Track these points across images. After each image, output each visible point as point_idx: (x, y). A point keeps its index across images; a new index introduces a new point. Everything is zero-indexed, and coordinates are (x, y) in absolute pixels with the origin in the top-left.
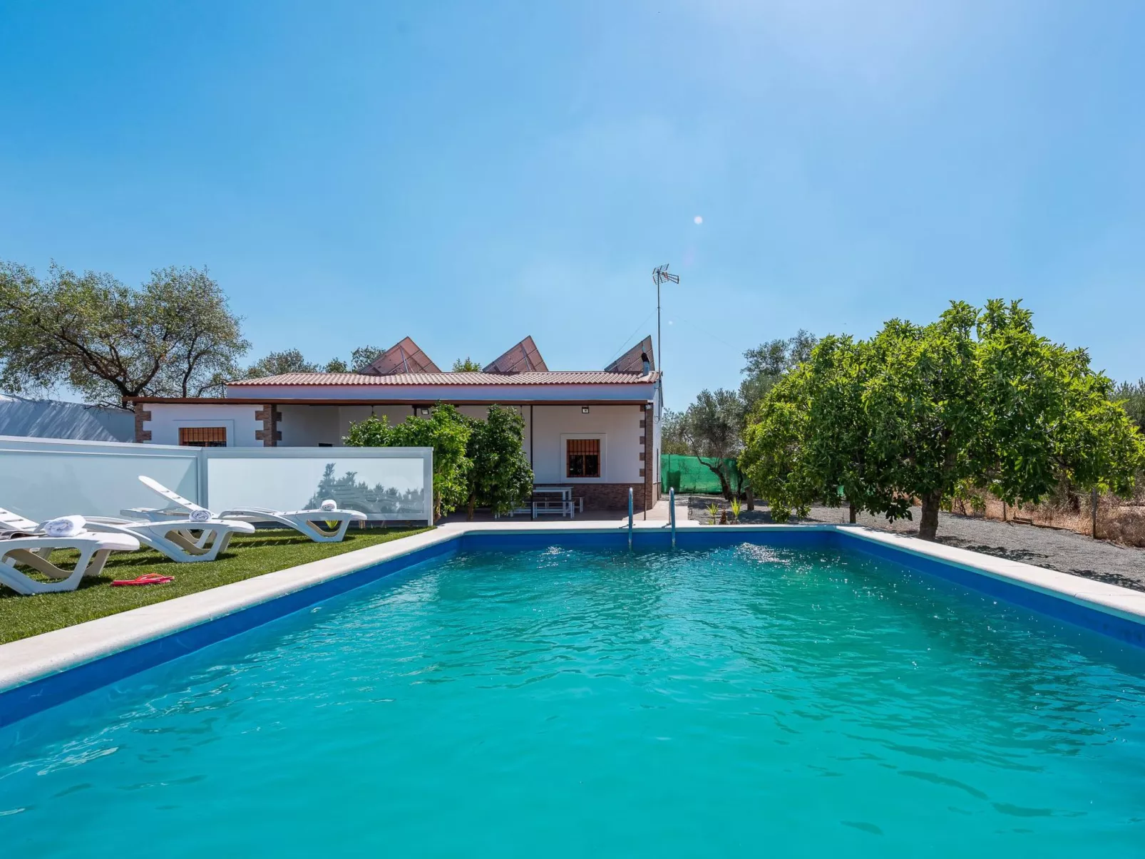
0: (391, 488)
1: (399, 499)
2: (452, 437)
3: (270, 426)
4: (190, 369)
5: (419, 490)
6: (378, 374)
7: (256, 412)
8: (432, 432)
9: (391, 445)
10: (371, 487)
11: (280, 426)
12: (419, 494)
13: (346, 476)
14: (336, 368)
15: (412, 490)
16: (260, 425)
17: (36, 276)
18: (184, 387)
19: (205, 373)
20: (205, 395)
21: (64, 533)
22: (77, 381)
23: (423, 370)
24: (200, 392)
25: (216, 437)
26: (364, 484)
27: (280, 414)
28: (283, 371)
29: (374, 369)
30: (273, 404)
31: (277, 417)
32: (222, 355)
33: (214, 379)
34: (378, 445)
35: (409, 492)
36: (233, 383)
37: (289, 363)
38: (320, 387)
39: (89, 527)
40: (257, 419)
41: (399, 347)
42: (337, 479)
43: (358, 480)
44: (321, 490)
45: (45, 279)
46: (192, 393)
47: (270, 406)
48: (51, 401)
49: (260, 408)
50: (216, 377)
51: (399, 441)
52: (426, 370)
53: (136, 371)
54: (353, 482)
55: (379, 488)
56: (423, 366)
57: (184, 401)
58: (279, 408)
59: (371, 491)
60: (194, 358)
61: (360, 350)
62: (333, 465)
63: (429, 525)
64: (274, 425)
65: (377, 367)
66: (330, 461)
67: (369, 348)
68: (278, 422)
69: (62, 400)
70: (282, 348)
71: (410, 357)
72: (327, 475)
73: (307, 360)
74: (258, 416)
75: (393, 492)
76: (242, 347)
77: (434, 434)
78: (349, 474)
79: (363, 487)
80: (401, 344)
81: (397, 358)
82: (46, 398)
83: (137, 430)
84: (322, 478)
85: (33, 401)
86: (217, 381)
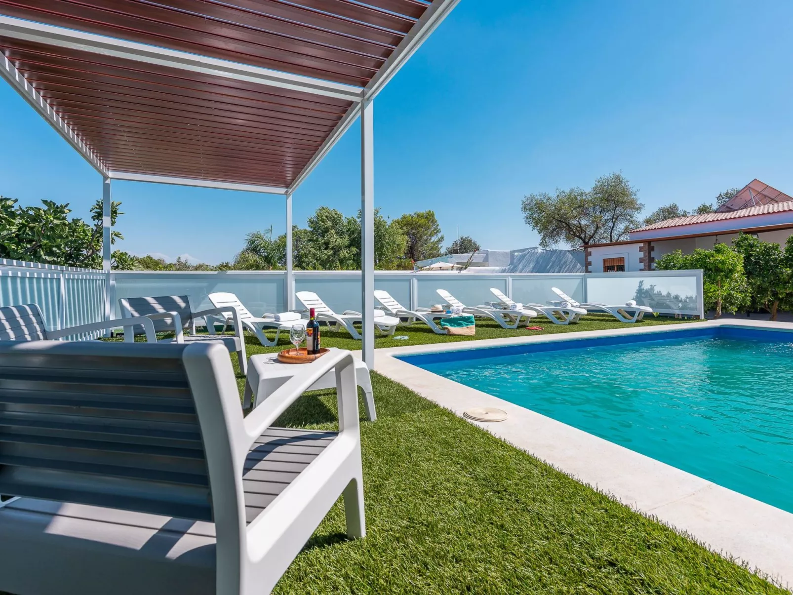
0: (676, 294)
1: (681, 301)
2: (723, 261)
3: (647, 254)
4: (614, 225)
5: (694, 297)
6: (730, 210)
7: (640, 247)
8: (709, 258)
9: (680, 268)
10: (664, 293)
11: (653, 254)
12: (694, 298)
13: (649, 287)
14: (703, 210)
15: (689, 296)
16: (642, 255)
17: (550, 195)
18: (611, 236)
19: (621, 226)
20: (621, 239)
21: (515, 309)
22: (568, 239)
23: (773, 200)
24: (619, 237)
25: (620, 262)
26: (660, 292)
27: (653, 247)
28: (665, 218)
29: (727, 207)
30: (648, 242)
31: (651, 249)
32: (629, 215)
33: (626, 229)
34: (671, 269)
35: (687, 298)
36: (632, 231)
37: (670, 212)
38: (683, 227)
39: (525, 307)
40: (640, 251)
41: (748, 188)
42: (645, 289)
43: (656, 290)
44: (637, 295)
45: (553, 195)
46: (615, 238)
47: (647, 243)
48: (556, 250)
49: (642, 245)
50: (627, 228)
51: (685, 265)
52: (777, 200)
53: (590, 231)
54: (654, 291)
55: (669, 294)
56: (773, 197)
57: (611, 244)
58: (652, 244)
59: (664, 296)
60: (615, 219)
61: (722, 194)
62: (643, 281)
63: (700, 318)
64: (649, 253)
65: (729, 206)
66: (641, 279)
67: (729, 191)
68: (652, 252)
69: (560, 249)
70: (667, 204)
71: (759, 193)
72: (640, 286)
73: (681, 209)
74: (641, 249)
75: (677, 297)
76: (639, 209)
77: (710, 260)
78: (651, 286)
79: (659, 294)
80: (751, 186)
81: (747, 196)
82: (554, 249)
83: (586, 261)
84: (638, 288)
85: (550, 251)
86: (626, 230)
